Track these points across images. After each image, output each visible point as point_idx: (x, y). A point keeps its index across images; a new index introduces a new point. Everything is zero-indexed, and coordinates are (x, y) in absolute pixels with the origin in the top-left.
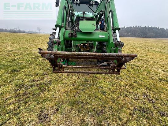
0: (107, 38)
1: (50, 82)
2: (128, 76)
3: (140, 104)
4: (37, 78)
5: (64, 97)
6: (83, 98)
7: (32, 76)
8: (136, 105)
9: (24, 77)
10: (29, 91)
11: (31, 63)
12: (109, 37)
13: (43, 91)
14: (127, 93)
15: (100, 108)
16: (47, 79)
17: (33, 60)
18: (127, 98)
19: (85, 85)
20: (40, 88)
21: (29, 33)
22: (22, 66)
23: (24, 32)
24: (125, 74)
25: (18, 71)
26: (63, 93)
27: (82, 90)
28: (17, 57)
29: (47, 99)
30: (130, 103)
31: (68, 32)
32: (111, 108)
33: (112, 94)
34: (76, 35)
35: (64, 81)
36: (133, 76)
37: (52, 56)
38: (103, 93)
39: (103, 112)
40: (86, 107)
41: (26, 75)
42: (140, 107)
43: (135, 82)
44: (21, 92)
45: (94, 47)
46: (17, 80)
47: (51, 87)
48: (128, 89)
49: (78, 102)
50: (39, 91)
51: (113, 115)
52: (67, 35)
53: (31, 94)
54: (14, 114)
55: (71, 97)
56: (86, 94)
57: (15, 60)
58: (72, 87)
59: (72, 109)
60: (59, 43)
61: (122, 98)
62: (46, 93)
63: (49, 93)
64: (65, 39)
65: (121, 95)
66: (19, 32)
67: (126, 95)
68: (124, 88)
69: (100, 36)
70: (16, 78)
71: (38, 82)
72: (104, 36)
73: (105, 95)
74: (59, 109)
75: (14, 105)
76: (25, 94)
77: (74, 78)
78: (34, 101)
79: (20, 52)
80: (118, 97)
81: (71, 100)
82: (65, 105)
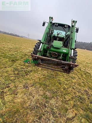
0: (68, 52)
1: (31, 71)
2: (79, 78)
3: (80, 95)
4: (24, 67)
5: (37, 80)
6: (47, 83)
7: (22, 65)
8: (77, 94)
9: (18, 65)
10: (20, 73)
11: (22, 58)
12: (69, 52)
13: (27, 75)
14: (74, 87)
15: (56, 90)
16: (30, 69)
17: (23, 56)
18: (73, 90)
19: (51, 77)
20: (25, 73)
21: (22, 37)
22: (17, 59)
23: (18, 36)
24: (78, 76)
25: (15, 61)
26: (37, 78)
27: (48, 79)
28: (14, 53)
29: (28, 79)
30: (74, 93)
31: (46, 45)
32: (62, 92)
33: (65, 85)
34: (50, 48)
35: (39, 72)
36: (84, 79)
37: (36, 58)
38: (60, 83)
39: (56, 93)
40: (48, 88)
41: (19, 64)
42: (80, 96)
43: (83, 83)
44: (16, 73)
45: (61, 56)
46: (14, 66)
47: (31, 74)
48: (76, 85)
49: (44, 85)
50: (25, 74)
51: (62, 95)
52: (45, 47)
53: (21, 74)
54: (13, 82)
55: (41, 81)
56: (50, 82)
57: (13, 55)
58: (42, 76)
59: (40, 87)
60: (41, 51)
61: (70, 89)
62: (28, 76)
63: (30, 76)
64: (44, 49)
65: (70, 87)
66: (16, 36)
67: (73, 88)
68: (74, 84)
69: (64, 51)
70: (14, 65)
71: (25, 70)
72: (66, 51)
73: (60, 85)
74: (34, 85)
75: (13, 78)
76: (18, 74)
77: (45, 72)
78: (22, 78)
79: (16, 50)
80: (68, 88)
81: (41, 83)
82: (37, 84)
